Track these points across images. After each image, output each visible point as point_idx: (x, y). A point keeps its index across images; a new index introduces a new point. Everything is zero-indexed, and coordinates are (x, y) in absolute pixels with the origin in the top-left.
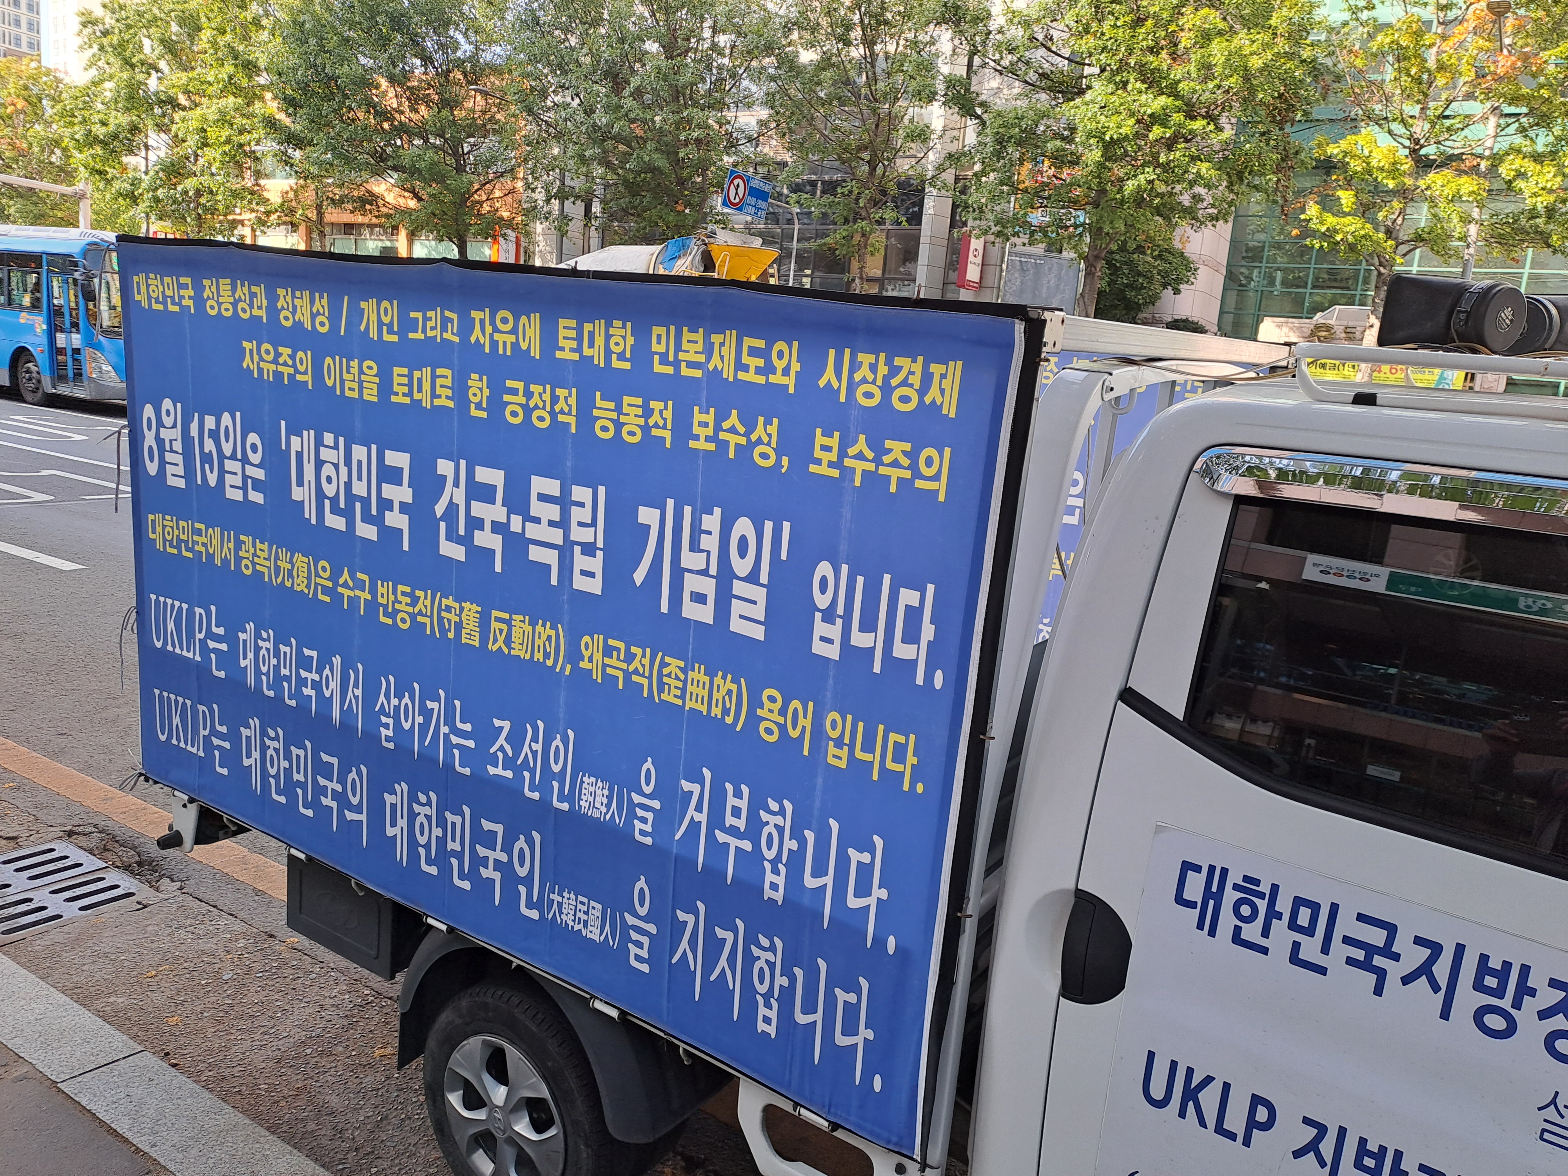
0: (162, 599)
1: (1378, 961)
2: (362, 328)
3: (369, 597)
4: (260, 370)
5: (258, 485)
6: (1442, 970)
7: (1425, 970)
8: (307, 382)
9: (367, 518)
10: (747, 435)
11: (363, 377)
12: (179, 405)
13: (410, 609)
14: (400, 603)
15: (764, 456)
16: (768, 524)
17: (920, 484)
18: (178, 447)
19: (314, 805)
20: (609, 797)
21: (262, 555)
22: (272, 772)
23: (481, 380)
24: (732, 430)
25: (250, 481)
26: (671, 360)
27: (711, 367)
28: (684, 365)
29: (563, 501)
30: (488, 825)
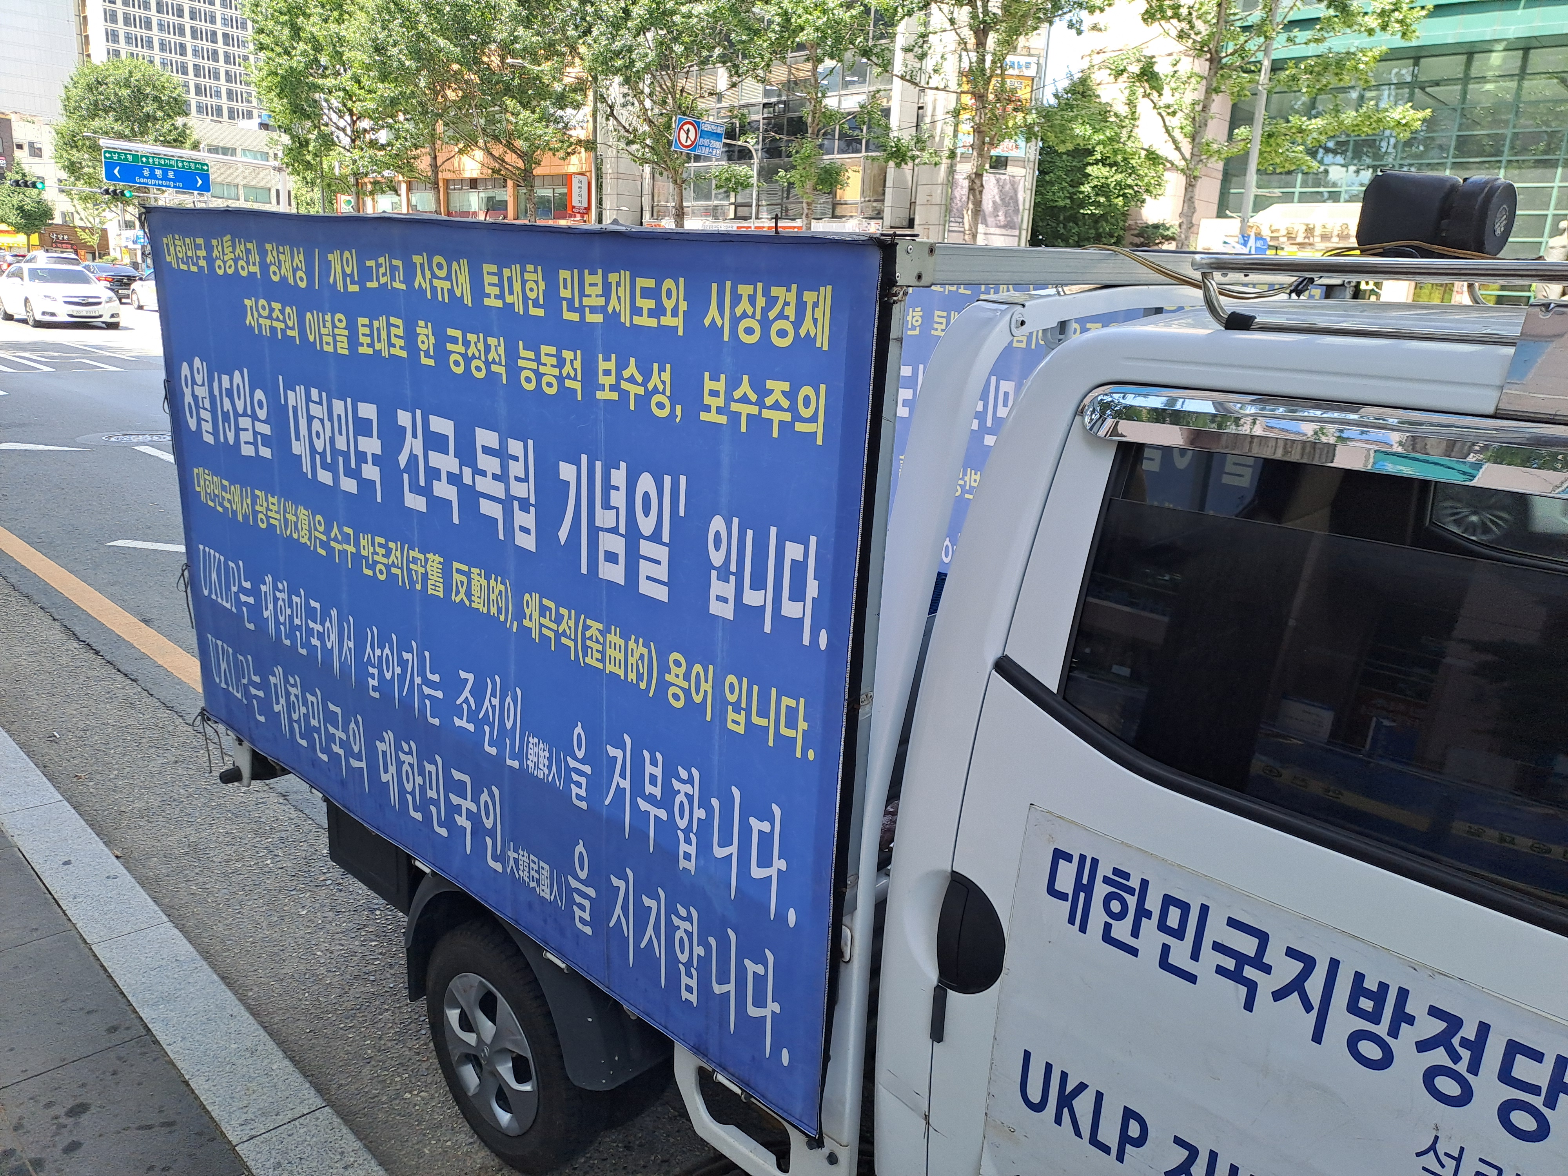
0: (207, 549)
1: (1249, 972)
2: (331, 281)
3: (353, 550)
4: (259, 326)
5: (265, 440)
6: (1314, 988)
7: (1297, 985)
8: (293, 337)
9: (348, 472)
10: (644, 384)
11: (337, 331)
12: (205, 364)
13: (385, 561)
14: (378, 554)
15: (660, 406)
16: (667, 479)
17: (799, 427)
18: (207, 405)
19: (327, 750)
20: (550, 759)
21: (275, 508)
22: (295, 717)
23: (426, 327)
24: (632, 380)
25: (259, 437)
26: (577, 305)
27: (610, 310)
28: (587, 310)
29: (501, 454)
30: (457, 775)
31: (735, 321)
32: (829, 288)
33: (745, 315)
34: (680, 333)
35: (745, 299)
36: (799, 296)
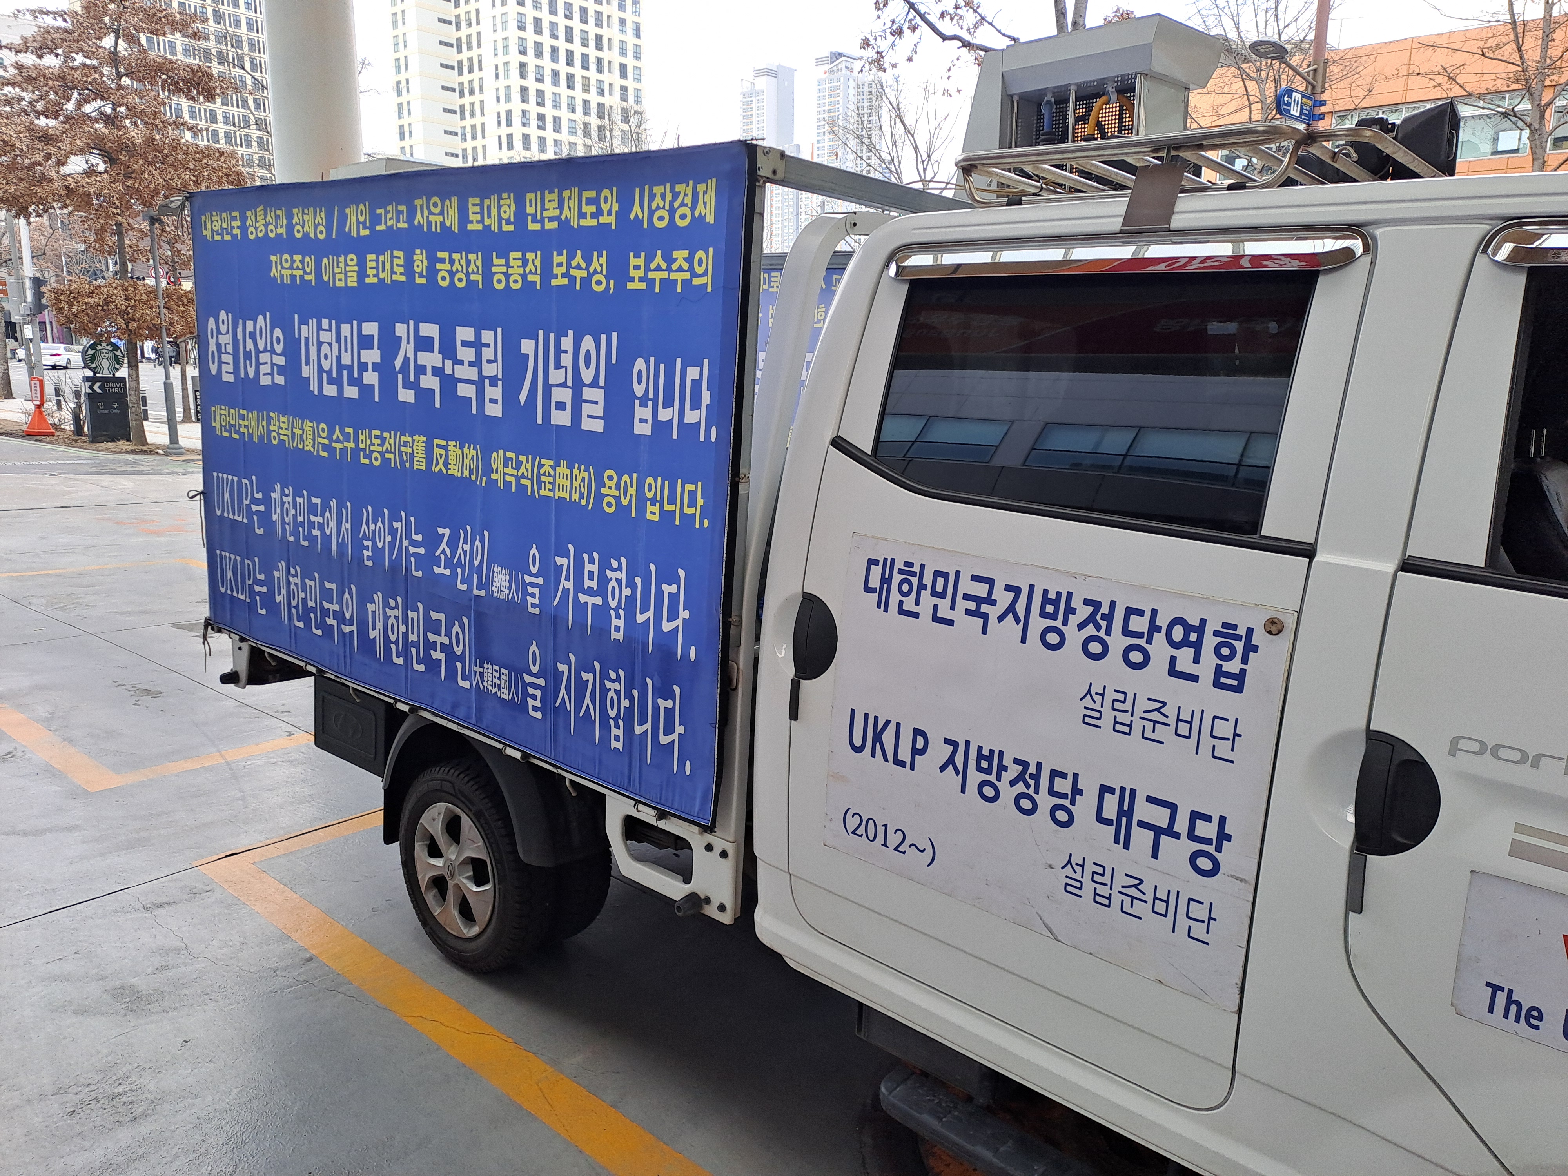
0: (220, 475)
1: (984, 608)
2: (347, 229)
3: (353, 445)
4: (282, 276)
5: (282, 370)
6: (1020, 608)
7: (1011, 609)
8: (311, 281)
9: (352, 382)
10: (587, 269)
11: (348, 269)
12: (230, 315)
13: (380, 449)
14: (374, 445)
15: (599, 283)
16: (603, 337)
17: (696, 281)
18: (230, 349)
19: (322, 625)
20: (510, 581)
21: (284, 426)
22: (294, 603)
23: (422, 254)
24: (578, 267)
25: (275, 367)
26: (539, 217)
27: (563, 218)
28: (546, 220)
29: (477, 345)
30: (434, 615)
31: (651, 213)
32: (714, 180)
33: (658, 208)
34: (613, 227)
35: (658, 198)
36: (694, 188)
